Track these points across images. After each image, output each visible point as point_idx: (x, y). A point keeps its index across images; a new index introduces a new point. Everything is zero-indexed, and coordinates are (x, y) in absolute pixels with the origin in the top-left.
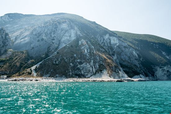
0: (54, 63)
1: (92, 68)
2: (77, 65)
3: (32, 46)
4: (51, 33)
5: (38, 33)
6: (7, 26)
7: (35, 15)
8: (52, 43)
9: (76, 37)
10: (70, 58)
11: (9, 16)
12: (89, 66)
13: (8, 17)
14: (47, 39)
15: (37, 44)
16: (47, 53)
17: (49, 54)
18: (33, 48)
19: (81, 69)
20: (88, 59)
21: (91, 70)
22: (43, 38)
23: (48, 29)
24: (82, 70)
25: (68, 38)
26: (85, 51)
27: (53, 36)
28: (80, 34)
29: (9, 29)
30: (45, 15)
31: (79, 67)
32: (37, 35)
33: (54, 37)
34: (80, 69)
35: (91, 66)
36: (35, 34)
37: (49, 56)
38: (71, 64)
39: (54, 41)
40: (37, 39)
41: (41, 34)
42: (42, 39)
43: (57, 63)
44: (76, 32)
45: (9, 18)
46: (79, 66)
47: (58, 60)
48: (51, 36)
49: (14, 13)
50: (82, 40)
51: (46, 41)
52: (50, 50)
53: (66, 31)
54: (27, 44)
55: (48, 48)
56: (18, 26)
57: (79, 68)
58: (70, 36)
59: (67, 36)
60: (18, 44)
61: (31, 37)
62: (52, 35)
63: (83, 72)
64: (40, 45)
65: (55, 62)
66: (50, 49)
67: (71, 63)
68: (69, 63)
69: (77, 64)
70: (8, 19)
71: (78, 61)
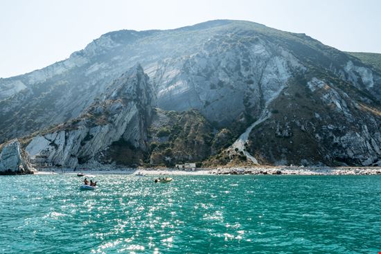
0: (279, 134)
1: (370, 142)
2: (332, 138)
3: (203, 98)
4: (238, 68)
5: (204, 71)
6: (115, 58)
7: (159, 31)
8: (249, 91)
9: (290, 73)
10: (308, 123)
11: (113, 38)
12: (362, 140)
13: (110, 39)
14: (235, 82)
15: (213, 94)
16: (246, 112)
17: (252, 115)
18: (207, 103)
19: (344, 146)
20: (352, 124)
21: (369, 147)
22: (221, 79)
23: (228, 60)
24: (346, 148)
25: (275, 76)
26: (336, 106)
27: (245, 74)
28: (298, 65)
29: (119, 64)
30: (182, 28)
31: (338, 141)
32: (203, 74)
33: (249, 78)
34: (341, 146)
35: (366, 139)
36: (196, 72)
37: (255, 120)
38: (317, 135)
39: (251, 85)
40: (208, 83)
41: (212, 71)
42: (221, 84)
43: (286, 133)
44: (288, 62)
45: (113, 42)
46: (336, 140)
47: (284, 127)
48: (240, 74)
49: (121, 31)
50: (314, 80)
51: (232, 88)
52: (251, 106)
53: (267, 61)
54: (186, 94)
55: (245, 101)
56: (137, 56)
57: (337, 143)
58: (277, 72)
59: (271, 73)
60: (165, 95)
61: (189, 81)
62: (243, 72)
63: (351, 154)
64: (223, 97)
65: (281, 131)
66: (250, 104)
67: (316, 132)
68: (313, 134)
69: (331, 134)
70: (112, 45)
71: (329, 127)
